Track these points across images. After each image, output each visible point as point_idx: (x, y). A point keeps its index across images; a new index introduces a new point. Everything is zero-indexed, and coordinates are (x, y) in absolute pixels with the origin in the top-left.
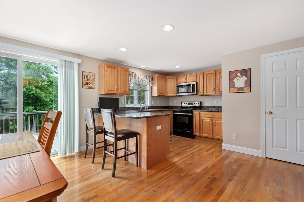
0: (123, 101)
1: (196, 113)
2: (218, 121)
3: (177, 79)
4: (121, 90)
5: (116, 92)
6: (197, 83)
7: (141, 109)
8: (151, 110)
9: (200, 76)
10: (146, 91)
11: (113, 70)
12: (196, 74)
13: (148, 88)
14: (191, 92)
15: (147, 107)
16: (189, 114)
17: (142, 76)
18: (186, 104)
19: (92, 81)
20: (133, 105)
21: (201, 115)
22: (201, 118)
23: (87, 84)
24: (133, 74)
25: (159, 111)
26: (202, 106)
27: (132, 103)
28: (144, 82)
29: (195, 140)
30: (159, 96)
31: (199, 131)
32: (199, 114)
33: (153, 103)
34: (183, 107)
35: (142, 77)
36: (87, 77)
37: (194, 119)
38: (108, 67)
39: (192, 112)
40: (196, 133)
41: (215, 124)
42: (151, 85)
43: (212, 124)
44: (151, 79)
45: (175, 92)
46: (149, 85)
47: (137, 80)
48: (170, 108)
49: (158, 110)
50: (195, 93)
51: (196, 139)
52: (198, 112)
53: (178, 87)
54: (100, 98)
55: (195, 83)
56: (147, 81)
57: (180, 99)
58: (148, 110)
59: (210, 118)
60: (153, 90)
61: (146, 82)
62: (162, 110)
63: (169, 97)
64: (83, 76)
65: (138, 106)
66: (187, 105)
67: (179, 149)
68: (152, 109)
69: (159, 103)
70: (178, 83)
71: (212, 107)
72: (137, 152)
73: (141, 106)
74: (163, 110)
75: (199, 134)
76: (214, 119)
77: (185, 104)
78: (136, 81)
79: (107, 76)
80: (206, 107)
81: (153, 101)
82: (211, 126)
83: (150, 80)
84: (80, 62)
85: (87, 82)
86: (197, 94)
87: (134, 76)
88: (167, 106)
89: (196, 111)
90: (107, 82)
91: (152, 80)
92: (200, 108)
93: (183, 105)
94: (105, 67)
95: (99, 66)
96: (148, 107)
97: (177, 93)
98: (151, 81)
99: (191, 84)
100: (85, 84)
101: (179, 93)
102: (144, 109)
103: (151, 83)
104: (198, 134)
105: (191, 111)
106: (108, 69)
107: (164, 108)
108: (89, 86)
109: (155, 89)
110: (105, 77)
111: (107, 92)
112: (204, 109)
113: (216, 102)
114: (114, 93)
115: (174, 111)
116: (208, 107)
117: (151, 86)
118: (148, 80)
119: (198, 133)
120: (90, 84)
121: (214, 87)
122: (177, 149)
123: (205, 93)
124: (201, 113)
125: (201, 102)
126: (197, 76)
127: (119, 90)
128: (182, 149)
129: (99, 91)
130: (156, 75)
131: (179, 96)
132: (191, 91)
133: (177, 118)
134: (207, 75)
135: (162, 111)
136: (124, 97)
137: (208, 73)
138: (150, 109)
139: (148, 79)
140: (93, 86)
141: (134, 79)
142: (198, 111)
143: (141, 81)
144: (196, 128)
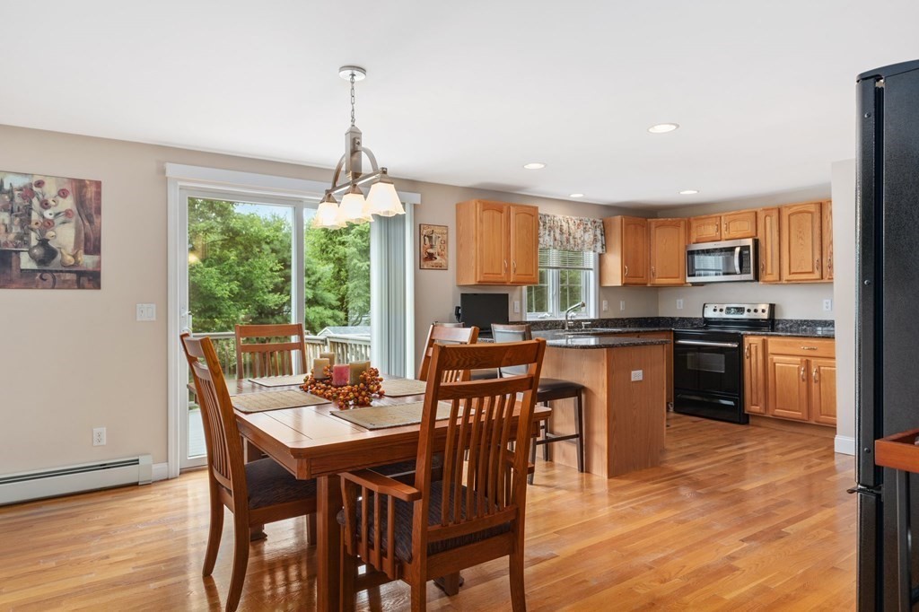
0: (517, 303)
1: (752, 341)
2: (826, 368)
3: (688, 227)
4: (517, 272)
5: (503, 277)
6: (756, 242)
7: (569, 327)
8: (600, 330)
9: (768, 218)
10: (585, 269)
11: (497, 214)
12: (753, 215)
13: (590, 259)
14: (735, 274)
15: (586, 321)
16: (729, 345)
17: (571, 223)
18: (721, 310)
19: (442, 247)
20: (546, 314)
21: (771, 349)
22: (769, 358)
23: (431, 257)
24: (547, 219)
25: (628, 332)
26: (776, 318)
27: (541, 307)
28: (579, 241)
29: (751, 427)
30: (625, 285)
31: (763, 401)
32: (765, 343)
33: (604, 307)
34: (708, 322)
35: (573, 227)
36: (430, 238)
37: (747, 361)
38: (486, 207)
39: (739, 339)
40: (753, 407)
41: (817, 379)
42: (599, 250)
43: (808, 378)
44: (598, 232)
45: (682, 272)
46: (594, 251)
47: (558, 236)
48: (663, 326)
49: (626, 330)
50: (751, 276)
51: (753, 425)
52: (762, 338)
53: (691, 253)
54: (462, 294)
55: (749, 242)
56: (589, 237)
57: (699, 296)
58: (592, 330)
59: (799, 359)
60: (604, 267)
61: (583, 241)
62: (636, 332)
63: (658, 288)
64: (422, 237)
65: (561, 317)
66: (724, 315)
67: (695, 445)
68: (602, 327)
69: (624, 309)
70: (689, 243)
71: (812, 321)
72: (579, 436)
73: (569, 319)
74: (641, 330)
75: (762, 411)
76: (813, 360)
77: (715, 310)
78: (555, 240)
79: (481, 235)
80: (792, 321)
81: (605, 303)
82: (805, 383)
83: (595, 235)
84: (419, 202)
85: (431, 251)
86: (757, 278)
87: (550, 227)
88: (652, 318)
89: (752, 335)
90: (481, 250)
91: (604, 233)
92: (771, 324)
93: (710, 314)
94: (478, 209)
95: (457, 205)
96: (589, 320)
97: (689, 276)
98: (599, 237)
99: (735, 247)
100: (426, 259)
101: (694, 275)
102: (577, 327)
103: (599, 244)
104: (758, 411)
105: (737, 334)
106: (486, 214)
107: (641, 326)
108: (435, 261)
109: (614, 263)
110: (478, 238)
111: (482, 279)
112: (783, 330)
113: (825, 305)
114: (500, 280)
115: (677, 336)
116: (797, 321)
117: (600, 255)
118: (592, 236)
119: (762, 405)
120: (438, 258)
121: (817, 257)
122: (688, 447)
123: (786, 276)
124: (770, 340)
125: (772, 307)
126: (759, 220)
127: (512, 272)
128: (706, 446)
129: (458, 276)
130: (618, 219)
131: (694, 284)
132: (738, 269)
133: (688, 359)
134: (792, 218)
135: (637, 334)
136: (521, 290)
137: (794, 209)
138: (597, 327)
139: (591, 232)
140: (443, 262)
141: (549, 235)
142: (759, 335)
143: (568, 240)
144: (754, 390)
